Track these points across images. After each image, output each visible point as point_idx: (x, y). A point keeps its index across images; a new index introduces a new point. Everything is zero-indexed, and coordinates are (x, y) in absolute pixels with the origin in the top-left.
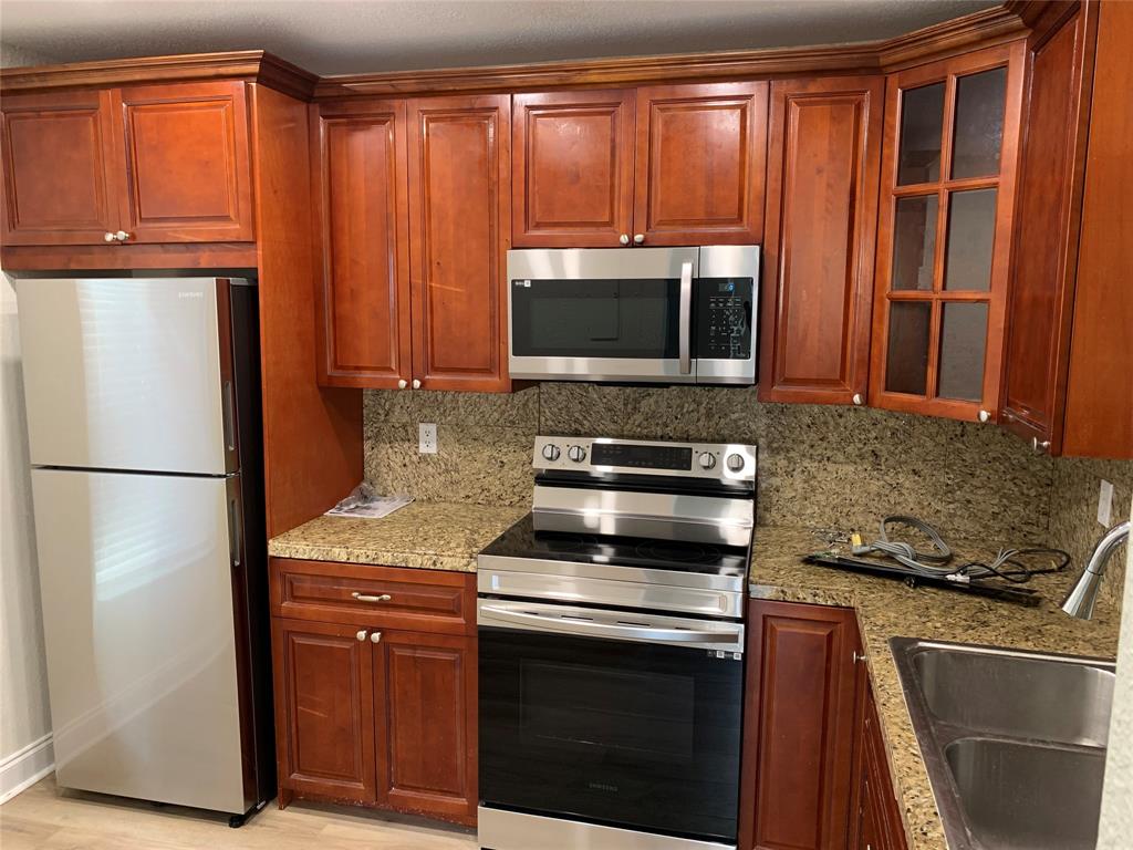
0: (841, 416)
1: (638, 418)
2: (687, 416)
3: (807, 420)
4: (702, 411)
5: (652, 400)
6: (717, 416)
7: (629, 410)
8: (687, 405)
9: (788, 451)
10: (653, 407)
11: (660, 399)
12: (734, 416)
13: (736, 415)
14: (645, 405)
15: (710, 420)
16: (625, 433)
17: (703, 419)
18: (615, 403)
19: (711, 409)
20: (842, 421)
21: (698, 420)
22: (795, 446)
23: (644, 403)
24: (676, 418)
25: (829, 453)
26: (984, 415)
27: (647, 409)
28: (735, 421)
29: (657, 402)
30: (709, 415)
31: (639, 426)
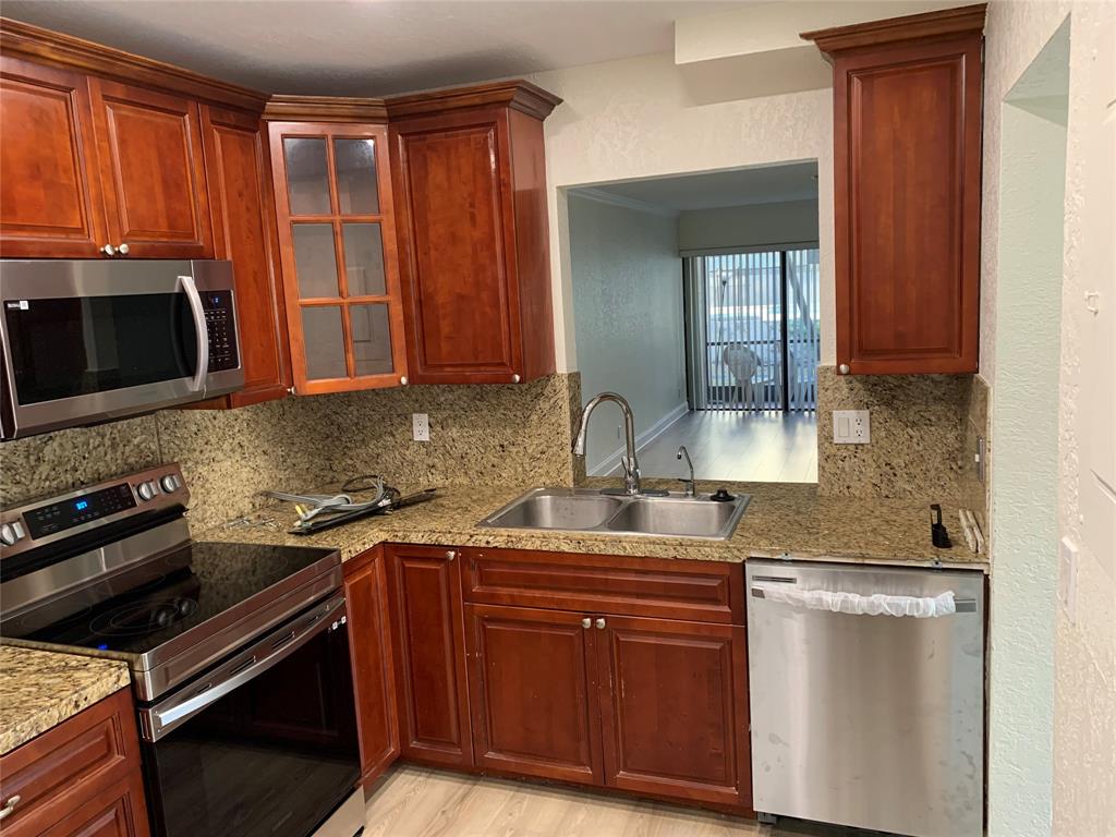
0: (215, 418)
1: (44, 469)
2: (94, 453)
3: (194, 428)
4: (108, 443)
5: (55, 444)
6: (121, 445)
7: (33, 463)
8: (91, 441)
9: (186, 463)
10: (58, 452)
11: (64, 441)
12: (136, 441)
13: (138, 439)
14: (49, 452)
15: (116, 451)
16: (33, 492)
17: (109, 452)
18: (14, 459)
19: (114, 439)
20: (216, 422)
21: (106, 454)
22: (190, 456)
23: (47, 450)
24: (84, 458)
25: (213, 455)
26: (404, 380)
27: (52, 457)
28: (138, 446)
29: (61, 445)
30: (114, 446)
31: (47, 479)
